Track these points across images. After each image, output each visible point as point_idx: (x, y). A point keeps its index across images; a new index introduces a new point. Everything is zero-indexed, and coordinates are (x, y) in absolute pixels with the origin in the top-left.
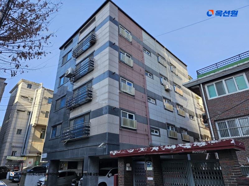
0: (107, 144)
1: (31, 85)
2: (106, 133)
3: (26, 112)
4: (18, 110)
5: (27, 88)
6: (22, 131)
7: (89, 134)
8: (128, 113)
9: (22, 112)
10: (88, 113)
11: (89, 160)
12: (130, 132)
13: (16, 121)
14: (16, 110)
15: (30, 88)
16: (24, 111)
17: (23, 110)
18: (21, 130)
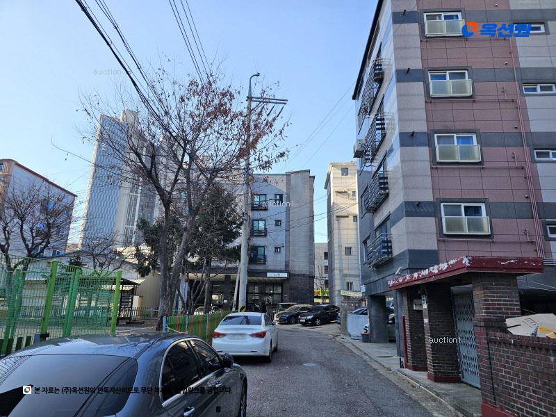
0: (409, 269)
1: (347, 169)
2: (405, 251)
3: (351, 218)
4: (337, 217)
5: (343, 175)
6: (353, 250)
7: (391, 253)
8: (463, 205)
9: (344, 219)
10: (388, 218)
11: (398, 295)
12: (471, 242)
13: (340, 235)
14: (335, 218)
15: (347, 174)
16: (347, 217)
17: (346, 214)
18: (350, 248)
